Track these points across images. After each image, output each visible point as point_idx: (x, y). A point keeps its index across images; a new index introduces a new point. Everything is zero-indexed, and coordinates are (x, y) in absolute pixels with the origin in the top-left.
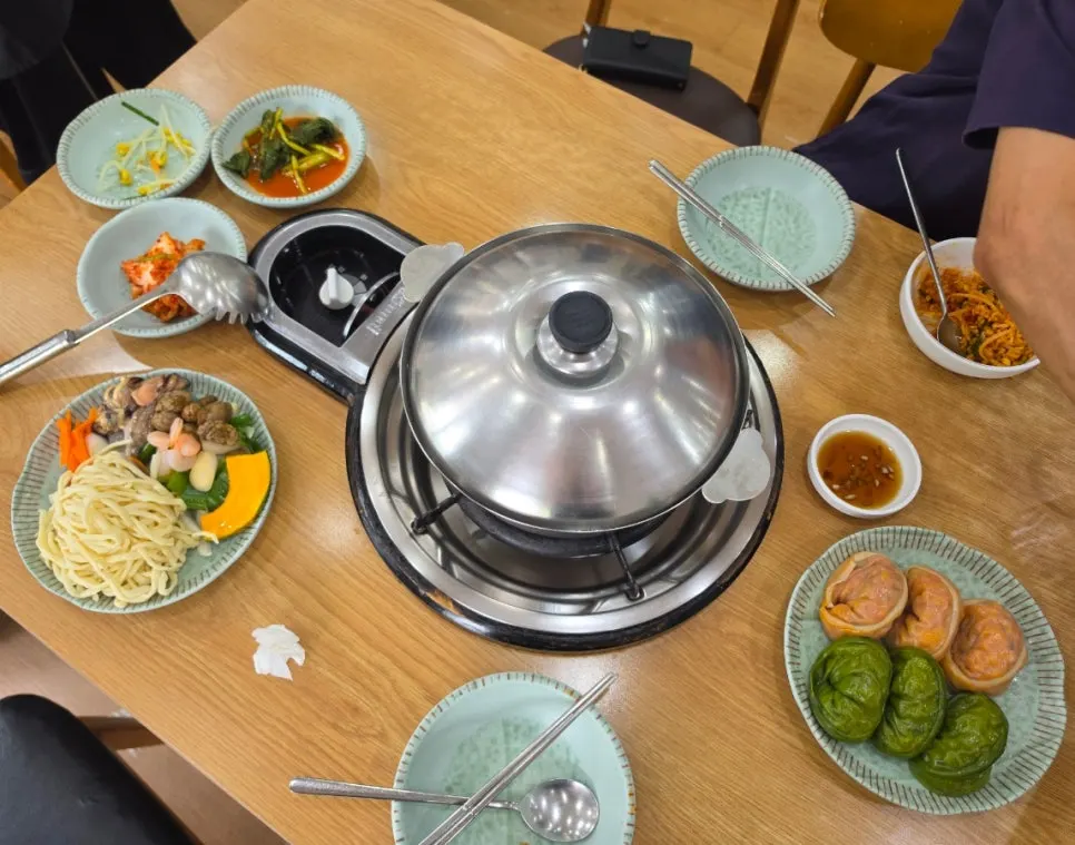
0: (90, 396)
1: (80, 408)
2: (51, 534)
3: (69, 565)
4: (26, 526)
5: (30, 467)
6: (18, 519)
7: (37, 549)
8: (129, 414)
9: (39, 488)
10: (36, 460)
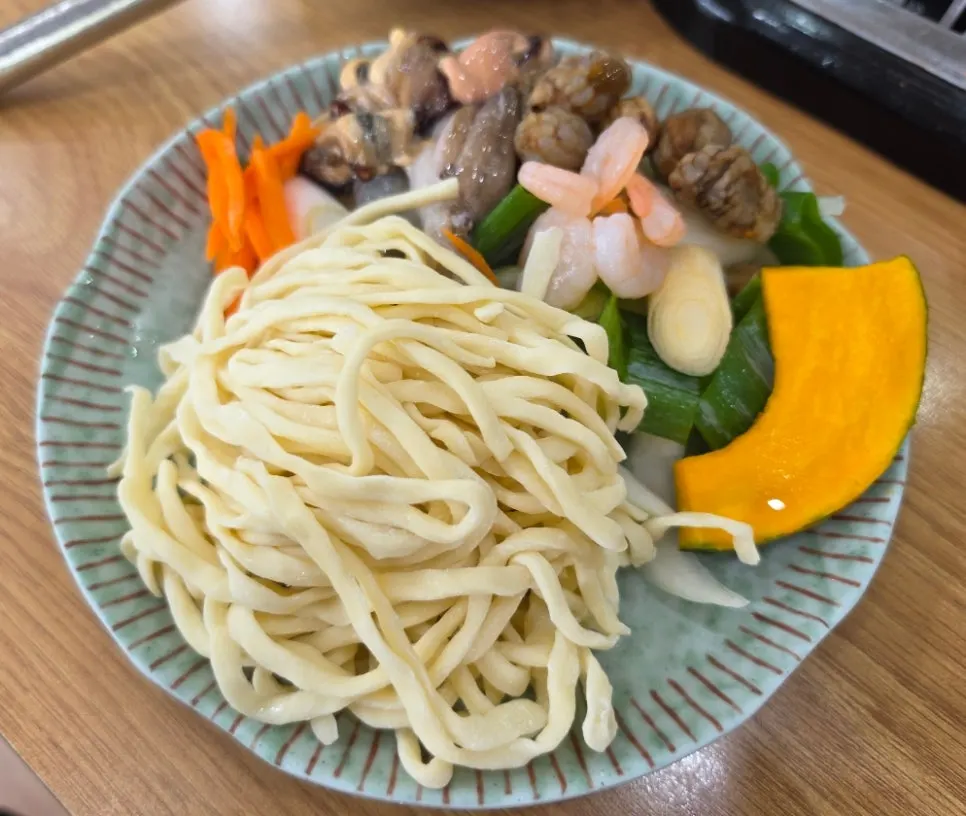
0: (291, 83)
1: (257, 113)
2: (165, 469)
3: (237, 586)
4: (77, 435)
5: (106, 256)
6: (58, 410)
7: (120, 517)
8: (424, 126)
9: (124, 323)
10: (124, 239)
